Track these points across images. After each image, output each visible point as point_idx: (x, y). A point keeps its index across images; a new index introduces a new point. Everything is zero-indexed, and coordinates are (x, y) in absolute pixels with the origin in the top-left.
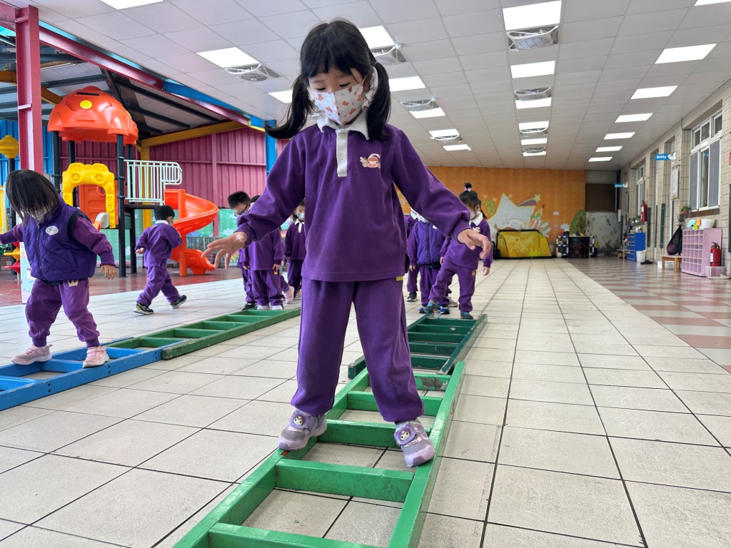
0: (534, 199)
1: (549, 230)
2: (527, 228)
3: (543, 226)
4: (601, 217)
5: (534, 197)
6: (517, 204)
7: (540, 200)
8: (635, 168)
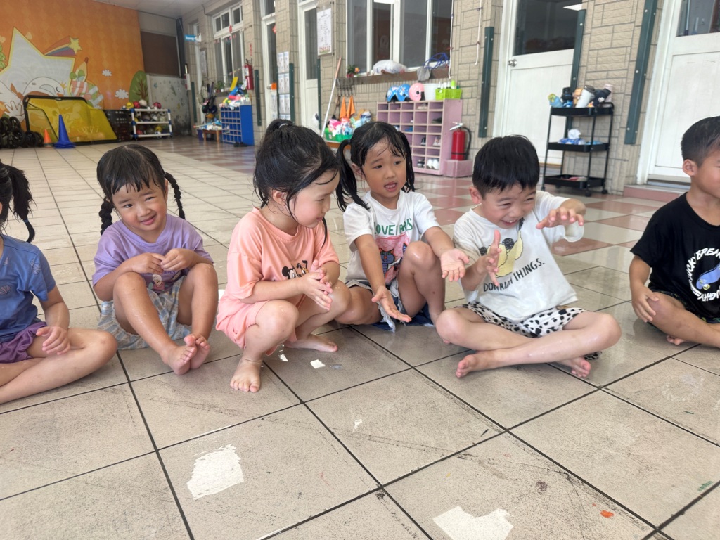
0: (70, 46)
1: (100, 98)
2: (67, 94)
3: (91, 92)
4: (164, 82)
5: (70, 42)
6: (43, 53)
7: (79, 48)
8: (210, 15)
